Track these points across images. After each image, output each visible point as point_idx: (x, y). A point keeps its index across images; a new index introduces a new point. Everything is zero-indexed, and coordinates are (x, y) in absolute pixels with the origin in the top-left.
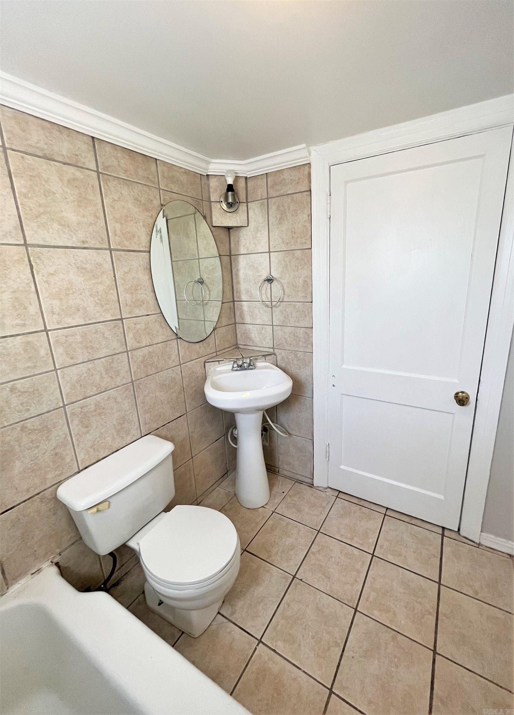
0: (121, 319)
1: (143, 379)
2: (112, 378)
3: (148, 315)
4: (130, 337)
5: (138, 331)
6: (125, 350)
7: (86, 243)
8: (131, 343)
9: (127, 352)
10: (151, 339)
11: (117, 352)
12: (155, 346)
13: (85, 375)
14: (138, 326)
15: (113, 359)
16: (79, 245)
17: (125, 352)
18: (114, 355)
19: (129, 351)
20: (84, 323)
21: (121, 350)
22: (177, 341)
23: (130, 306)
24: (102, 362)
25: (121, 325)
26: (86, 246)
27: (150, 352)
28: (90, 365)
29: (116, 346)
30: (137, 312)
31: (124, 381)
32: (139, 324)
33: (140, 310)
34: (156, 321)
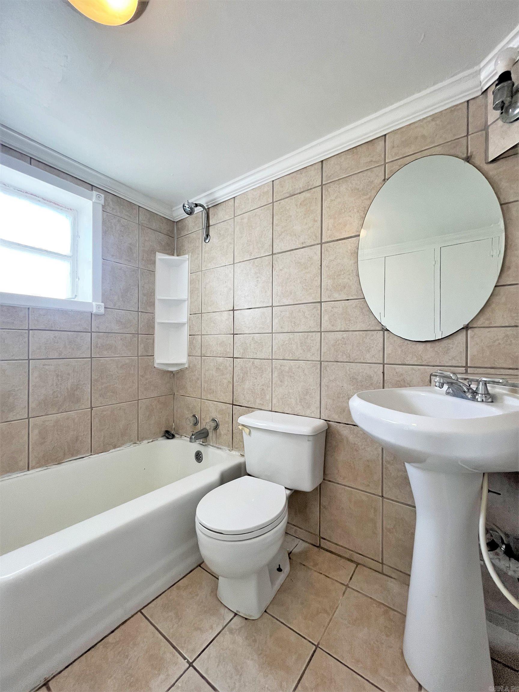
0: (321, 302)
1: (331, 363)
2: (304, 351)
3: (348, 300)
4: (325, 318)
5: (334, 315)
6: (319, 330)
7: (304, 244)
8: (326, 325)
9: (321, 332)
10: (347, 324)
11: (312, 330)
12: (350, 333)
13: (287, 342)
14: (336, 310)
15: (308, 336)
16: (300, 246)
17: (319, 332)
18: (309, 332)
19: (323, 332)
20: (293, 303)
21: (316, 330)
22: (384, 333)
23: (331, 291)
24: (299, 335)
25: (319, 307)
26: (304, 245)
27: (343, 338)
28: (291, 336)
29: (313, 325)
30: (337, 296)
31: (314, 358)
32: (336, 307)
33: (340, 294)
34: (356, 306)
